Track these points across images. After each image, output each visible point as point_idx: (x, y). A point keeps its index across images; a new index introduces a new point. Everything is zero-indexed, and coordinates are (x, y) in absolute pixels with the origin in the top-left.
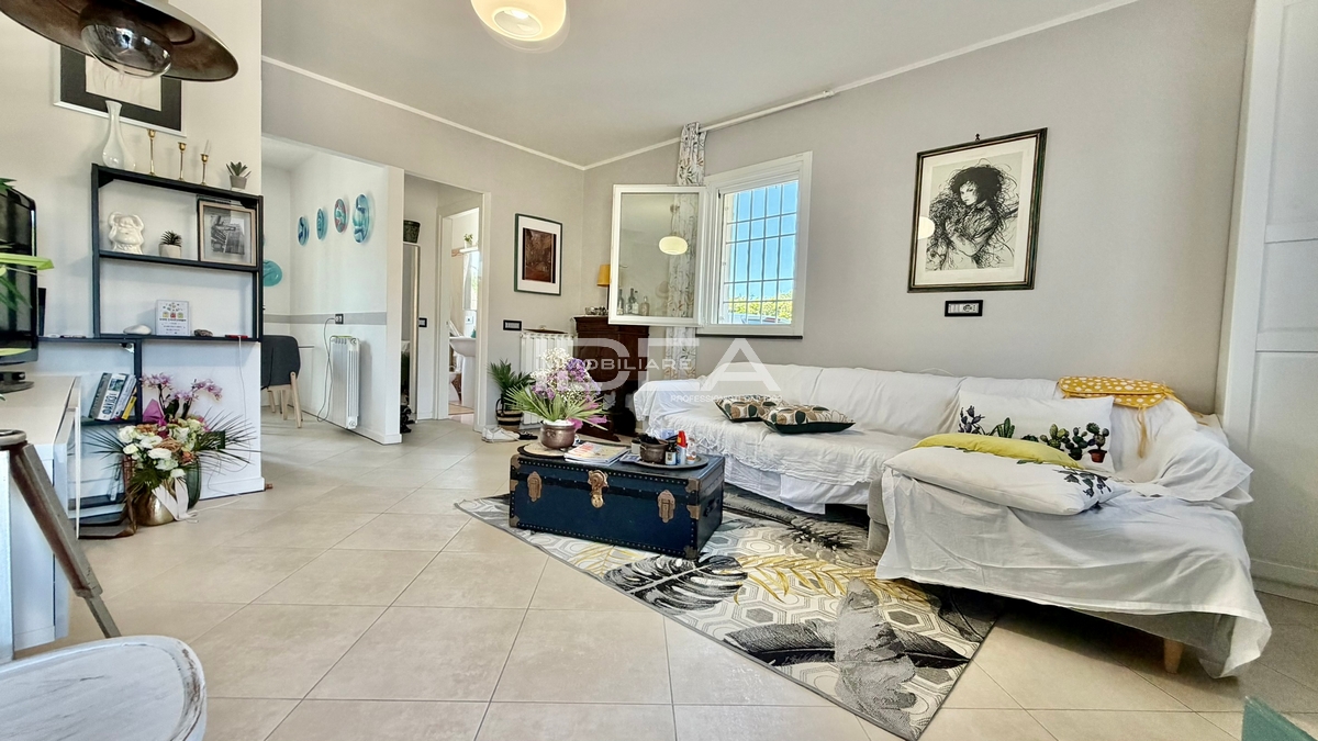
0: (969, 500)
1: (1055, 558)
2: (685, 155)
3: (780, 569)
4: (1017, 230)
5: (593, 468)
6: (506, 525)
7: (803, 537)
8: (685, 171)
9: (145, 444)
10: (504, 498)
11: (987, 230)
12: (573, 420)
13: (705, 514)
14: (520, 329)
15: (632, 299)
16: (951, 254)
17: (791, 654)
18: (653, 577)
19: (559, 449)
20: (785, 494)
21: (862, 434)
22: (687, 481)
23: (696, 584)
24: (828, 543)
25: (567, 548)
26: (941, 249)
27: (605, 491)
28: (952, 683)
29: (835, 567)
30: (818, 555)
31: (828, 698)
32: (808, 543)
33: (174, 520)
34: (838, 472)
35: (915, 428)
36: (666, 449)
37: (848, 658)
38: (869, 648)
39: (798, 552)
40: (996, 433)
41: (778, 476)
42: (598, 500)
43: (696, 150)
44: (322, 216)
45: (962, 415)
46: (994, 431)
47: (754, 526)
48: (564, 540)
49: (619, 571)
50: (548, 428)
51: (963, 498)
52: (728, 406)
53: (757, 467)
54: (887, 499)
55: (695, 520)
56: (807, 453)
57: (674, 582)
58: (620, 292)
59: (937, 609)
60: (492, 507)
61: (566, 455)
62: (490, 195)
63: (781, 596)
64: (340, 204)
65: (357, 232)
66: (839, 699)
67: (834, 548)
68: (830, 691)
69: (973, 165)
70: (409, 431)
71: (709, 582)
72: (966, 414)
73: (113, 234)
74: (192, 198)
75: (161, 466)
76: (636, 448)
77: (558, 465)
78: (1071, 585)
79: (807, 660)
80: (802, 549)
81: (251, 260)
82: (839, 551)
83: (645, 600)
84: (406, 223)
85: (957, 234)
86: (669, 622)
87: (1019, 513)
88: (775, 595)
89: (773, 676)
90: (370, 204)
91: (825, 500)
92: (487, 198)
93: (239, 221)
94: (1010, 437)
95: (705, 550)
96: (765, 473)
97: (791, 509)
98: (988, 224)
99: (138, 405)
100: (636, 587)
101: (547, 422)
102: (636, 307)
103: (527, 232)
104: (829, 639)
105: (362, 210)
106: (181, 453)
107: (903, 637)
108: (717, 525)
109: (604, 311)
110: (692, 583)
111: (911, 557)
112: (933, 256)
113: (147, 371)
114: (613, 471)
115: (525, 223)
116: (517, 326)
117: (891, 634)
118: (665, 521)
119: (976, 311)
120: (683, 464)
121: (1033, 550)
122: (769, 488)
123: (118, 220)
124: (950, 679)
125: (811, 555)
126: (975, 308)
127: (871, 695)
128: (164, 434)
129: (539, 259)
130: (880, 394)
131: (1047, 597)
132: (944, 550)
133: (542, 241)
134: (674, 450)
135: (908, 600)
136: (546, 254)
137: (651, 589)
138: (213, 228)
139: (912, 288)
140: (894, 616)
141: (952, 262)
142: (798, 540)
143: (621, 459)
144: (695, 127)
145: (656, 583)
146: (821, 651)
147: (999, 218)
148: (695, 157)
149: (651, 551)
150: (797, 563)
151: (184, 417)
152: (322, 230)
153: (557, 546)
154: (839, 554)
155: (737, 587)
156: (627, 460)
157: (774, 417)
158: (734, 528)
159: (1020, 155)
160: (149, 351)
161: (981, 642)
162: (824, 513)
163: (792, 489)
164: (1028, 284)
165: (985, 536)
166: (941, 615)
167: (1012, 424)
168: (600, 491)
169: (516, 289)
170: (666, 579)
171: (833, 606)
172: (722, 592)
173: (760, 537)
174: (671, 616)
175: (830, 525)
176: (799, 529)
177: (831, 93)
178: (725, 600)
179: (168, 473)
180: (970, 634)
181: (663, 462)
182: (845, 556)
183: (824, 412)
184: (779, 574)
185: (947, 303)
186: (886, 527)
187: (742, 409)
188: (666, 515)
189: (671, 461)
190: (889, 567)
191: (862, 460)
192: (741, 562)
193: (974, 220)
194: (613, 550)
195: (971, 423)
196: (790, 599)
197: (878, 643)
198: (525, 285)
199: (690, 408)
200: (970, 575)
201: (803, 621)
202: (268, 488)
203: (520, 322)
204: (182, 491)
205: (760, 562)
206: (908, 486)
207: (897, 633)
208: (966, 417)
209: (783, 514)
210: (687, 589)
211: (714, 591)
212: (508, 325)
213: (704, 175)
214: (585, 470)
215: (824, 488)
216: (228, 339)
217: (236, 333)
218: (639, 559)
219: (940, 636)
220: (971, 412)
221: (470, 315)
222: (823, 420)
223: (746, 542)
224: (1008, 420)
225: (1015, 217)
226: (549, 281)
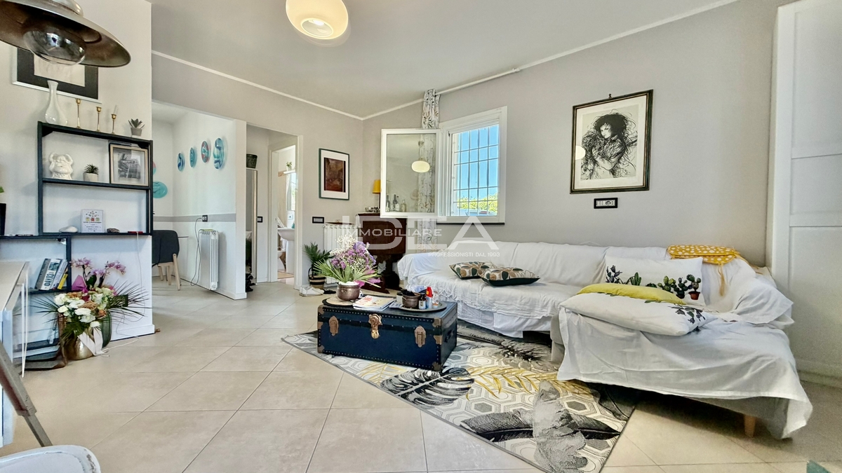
0: (615, 327)
1: (671, 363)
2: (427, 109)
3: (495, 376)
4: (637, 153)
5: (372, 313)
6: (315, 352)
7: (509, 353)
8: (427, 120)
9: (72, 305)
10: (314, 333)
11: (618, 154)
12: (358, 281)
13: (445, 341)
14: (323, 222)
15: (395, 202)
16: (597, 169)
17: (505, 434)
18: (413, 384)
19: (349, 300)
20: (497, 325)
21: (544, 285)
22: (433, 319)
23: (441, 388)
24: (526, 357)
25: (356, 366)
26: (590, 166)
27: (380, 327)
28: (610, 449)
29: (530, 373)
30: (519, 366)
31: (530, 463)
32: (512, 357)
33: (93, 356)
34: (530, 311)
35: (578, 280)
36: (419, 299)
37: (542, 435)
38: (555, 428)
39: (506, 363)
40: (630, 282)
41: (492, 314)
42: (375, 334)
43: (433, 106)
44: (193, 153)
45: (608, 271)
46: (628, 281)
47: (477, 347)
48: (354, 360)
49: (391, 380)
50: (342, 287)
51: (611, 326)
52: (458, 269)
53: (478, 308)
54: (563, 328)
55: (439, 345)
56: (511, 298)
57: (426, 387)
58: (387, 197)
59: (598, 399)
60: (306, 340)
61: (354, 305)
62: (302, 136)
63: (496, 394)
64: (205, 145)
65: (216, 162)
66: (537, 463)
67: (530, 360)
68: (532, 459)
69: (608, 113)
70: (252, 290)
71: (449, 386)
72: (610, 271)
73: (52, 167)
74: (106, 143)
75: (84, 320)
76: (400, 299)
77: (349, 311)
78: (682, 381)
79: (515, 437)
80: (509, 362)
81: (145, 182)
82: (533, 362)
83: (408, 400)
84: (248, 155)
85: (600, 156)
86: (424, 414)
87: (648, 335)
88: (493, 393)
89: (493, 449)
90: (224, 144)
91: (523, 328)
92: (300, 139)
93: (137, 157)
94: (639, 285)
95: (446, 364)
96: (484, 312)
97: (501, 335)
98: (619, 150)
99: (69, 279)
100: (402, 391)
101: (341, 283)
102: (397, 206)
103: (327, 160)
104: (529, 422)
105: (219, 148)
106: (97, 311)
107: (576, 419)
108: (454, 347)
109: (377, 209)
110: (438, 387)
111: (580, 366)
112: (585, 170)
113: (75, 257)
114: (384, 314)
115: (325, 154)
116: (321, 220)
117: (569, 417)
118: (420, 346)
119: (614, 205)
120: (430, 309)
121: (657, 359)
122: (486, 322)
123: (55, 157)
124: (609, 446)
125: (515, 365)
126: (612, 203)
127: (558, 459)
128: (86, 299)
129: (335, 177)
130: (555, 259)
131: (669, 390)
132: (601, 360)
133: (337, 166)
134: (424, 299)
135: (578, 394)
136: (339, 174)
137: (411, 392)
138: (120, 162)
139: (573, 191)
140: (570, 405)
141: (597, 174)
142: (506, 355)
143: (390, 306)
144: (432, 92)
145: (415, 388)
146: (525, 431)
147: (625, 146)
148: (433, 111)
149: (411, 366)
150: (506, 371)
151: (100, 286)
152: (193, 162)
153: (349, 365)
154: (533, 364)
155: (468, 389)
156: (394, 306)
157: (488, 275)
158: (464, 349)
159: (637, 106)
160: (76, 243)
161: (627, 421)
162: (522, 337)
163: (501, 322)
164: (646, 187)
165: (626, 350)
166: (600, 403)
167: (640, 276)
168: (377, 328)
169: (320, 197)
170: (421, 385)
171: (531, 399)
172: (458, 393)
173: (481, 354)
174: (425, 410)
175: (526, 345)
176: (507, 348)
177: (517, 70)
178: (460, 398)
179: (89, 324)
180: (619, 415)
181: (417, 307)
182: (536, 364)
183: (520, 272)
184: (495, 379)
185: (595, 200)
186: (563, 346)
187: (467, 271)
188: (420, 342)
189: (422, 306)
190: (565, 372)
191: (546, 302)
192: (470, 372)
193: (610, 147)
194: (385, 366)
195: (613, 277)
196: (503, 396)
197: (561, 423)
199: (433, 271)
200: (617, 376)
201: (511, 410)
202: (157, 331)
203: (323, 218)
204: (98, 336)
205: (482, 371)
206: (576, 319)
207: (573, 416)
208: (610, 273)
209: (496, 338)
210: (435, 391)
211: (453, 392)
212: (315, 220)
213: (439, 122)
214: (366, 314)
215: (522, 320)
216: (131, 234)
217: (135, 230)
218: (405, 372)
219: (601, 417)
220: (613, 269)
221: (291, 214)
222: (520, 277)
223: (473, 358)
224: (637, 274)
225: (636, 145)
226: (342, 191)
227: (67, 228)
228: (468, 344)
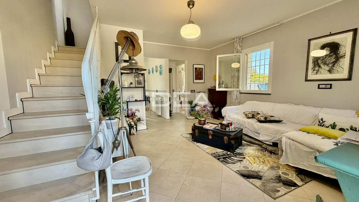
2: (236, 45)
3: (254, 158)
4: (345, 62)
5: (210, 130)
6: (191, 140)
7: (264, 150)
8: (236, 50)
9: (130, 121)
10: (191, 134)
11: (333, 62)
12: (205, 119)
13: (236, 142)
14: (195, 92)
15: (222, 83)
16: (320, 70)
17: (251, 177)
18: (222, 156)
19: (202, 124)
20: (261, 138)
21: (285, 123)
22: (231, 135)
23: (232, 158)
24: (271, 152)
25: (204, 147)
26: (317, 68)
27: (212, 135)
28: (292, 190)
29: (270, 159)
30: (267, 156)
31: (257, 187)
32: (265, 152)
33: (134, 134)
34: (276, 134)
36: (226, 126)
37: (265, 180)
38: (272, 179)
39: (261, 154)
42: (210, 137)
43: (239, 44)
44: (153, 69)
46: (329, 126)
47: (251, 146)
48: (203, 145)
49: (215, 153)
50: (199, 120)
51: (304, 146)
52: (246, 114)
53: (254, 131)
54: (283, 144)
55: (233, 144)
56: (267, 128)
57: (227, 157)
58: (219, 81)
59: (297, 173)
60: (188, 136)
61: (203, 126)
63: (253, 164)
64: (156, 67)
65: (160, 73)
66: (259, 188)
67: (272, 154)
68: (258, 186)
69: (329, 42)
70: (171, 116)
71: (235, 158)
73: (123, 84)
75: (133, 125)
76: (220, 126)
77: (202, 129)
79: (254, 179)
80: (263, 153)
81: (143, 86)
83: (219, 160)
84: (169, 69)
85: (322, 64)
86: (224, 166)
87: (319, 152)
88: (251, 163)
89: (245, 180)
90: (162, 66)
91: (272, 141)
92: (186, 62)
93: (141, 78)
94: (334, 129)
95: (236, 151)
96: (256, 132)
97: (263, 142)
98: (334, 60)
99: (128, 114)
100: (218, 157)
102: (223, 85)
103: (196, 68)
104: (262, 175)
105: (160, 68)
106: (135, 123)
107: (283, 178)
108: (240, 144)
109: (215, 87)
110: (231, 158)
111: (289, 159)
112: (314, 70)
113: (129, 108)
114: (213, 131)
115: (195, 66)
116: (194, 91)
117: (280, 177)
119: (329, 87)
120: (230, 130)
122: (257, 136)
123: (124, 81)
125: (265, 155)
126: (329, 86)
127: (268, 188)
128: (132, 119)
129: (199, 74)
131: (327, 175)
132: (299, 159)
133: (199, 70)
134: (228, 127)
135: (289, 170)
136: (201, 73)
137: (221, 158)
138: (137, 80)
139: (307, 80)
140: (282, 173)
141: (321, 72)
142: (262, 151)
143: (216, 128)
144: (238, 38)
145: (222, 157)
146: (260, 178)
147: (338, 58)
148: (239, 45)
149: (223, 150)
150: (260, 157)
151: (134, 115)
152: (153, 72)
153: (201, 146)
154: (273, 156)
155: (242, 160)
156: (217, 128)
157: (258, 118)
158: (245, 146)
159: (347, 38)
160: (129, 104)
161: (306, 183)
162: (272, 144)
163: (263, 137)
164: (350, 79)
165: (309, 156)
166: (297, 175)
167: (336, 124)
168: (211, 135)
169: (193, 83)
170: (225, 156)
171: (266, 168)
172: (238, 161)
173: (252, 149)
174: (224, 164)
175: (274, 148)
176: (264, 148)
177: (279, 24)
178: (238, 163)
179: (133, 126)
180: (304, 181)
181: (226, 130)
182: (275, 157)
183: (273, 117)
184: (254, 159)
185: (319, 85)
186: (283, 151)
187: (250, 115)
188: (226, 142)
189: (227, 129)
190: (282, 161)
192: (244, 155)
193: (329, 59)
194: (214, 148)
195: (321, 123)
196: (255, 165)
197: (275, 178)
198: (196, 81)
199: (237, 114)
200: (305, 166)
201: (256, 170)
202: (147, 128)
204: (135, 129)
205: (250, 155)
206: (289, 141)
207: (282, 177)
208: (320, 121)
209: (260, 143)
210: (229, 159)
211: (236, 161)
212: (192, 91)
213: (242, 50)
214: (207, 130)
215: (272, 138)
216: (140, 101)
217: (141, 99)
218: (219, 151)
219: (294, 179)
220: (322, 120)
221: (184, 87)
222: (273, 120)
223: (247, 150)
224: (335, 123)
225: (345, 57)
226: (201, 79)
227: (127, 100)
228: (247, 144)
